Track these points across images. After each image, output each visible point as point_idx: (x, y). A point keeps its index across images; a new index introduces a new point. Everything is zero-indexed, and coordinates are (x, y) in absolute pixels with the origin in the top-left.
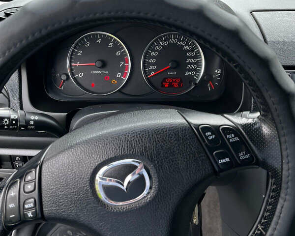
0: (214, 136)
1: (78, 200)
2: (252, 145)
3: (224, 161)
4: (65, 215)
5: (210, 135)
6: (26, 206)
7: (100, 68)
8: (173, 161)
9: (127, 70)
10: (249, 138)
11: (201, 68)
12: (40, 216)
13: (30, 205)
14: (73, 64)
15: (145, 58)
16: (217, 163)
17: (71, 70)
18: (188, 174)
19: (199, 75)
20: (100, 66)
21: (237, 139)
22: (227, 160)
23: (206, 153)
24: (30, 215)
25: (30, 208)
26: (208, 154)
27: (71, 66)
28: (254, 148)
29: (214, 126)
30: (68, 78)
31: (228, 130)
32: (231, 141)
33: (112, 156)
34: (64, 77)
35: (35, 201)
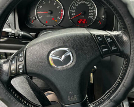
0: (101, 39)
1: (42, 65)
2: (118, 44)
3: (105, 50)
4: (36, 71)
5: (100, 39)
6: (19, 67)
7: (50, 14)
8: (83, 49)
9: (62, 15)
10: (117, 41)
11: (95, 14)
12: (25, 72)
13: (21, 67)
14: (38, 12)
15: (70, 10)
16: (102, 51)
17: (37, 15)
18: (89, 55)
19: (94, 18)
20: (50, 13)
21: (111, 41)
22: (107, 49)
23: (98, 46)
24: (21, 71)
25: (21, 68)
26: (99, 47)
27: (37, 13)
28: (118, 45)
29: (101, 35)
30: (36, 19)
31: (107, 37)
32: (109, 41)
33: (57, 46)
34: (34, 18)
35: (23, 65)
